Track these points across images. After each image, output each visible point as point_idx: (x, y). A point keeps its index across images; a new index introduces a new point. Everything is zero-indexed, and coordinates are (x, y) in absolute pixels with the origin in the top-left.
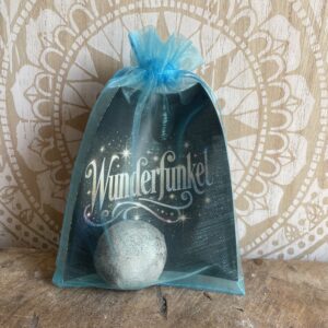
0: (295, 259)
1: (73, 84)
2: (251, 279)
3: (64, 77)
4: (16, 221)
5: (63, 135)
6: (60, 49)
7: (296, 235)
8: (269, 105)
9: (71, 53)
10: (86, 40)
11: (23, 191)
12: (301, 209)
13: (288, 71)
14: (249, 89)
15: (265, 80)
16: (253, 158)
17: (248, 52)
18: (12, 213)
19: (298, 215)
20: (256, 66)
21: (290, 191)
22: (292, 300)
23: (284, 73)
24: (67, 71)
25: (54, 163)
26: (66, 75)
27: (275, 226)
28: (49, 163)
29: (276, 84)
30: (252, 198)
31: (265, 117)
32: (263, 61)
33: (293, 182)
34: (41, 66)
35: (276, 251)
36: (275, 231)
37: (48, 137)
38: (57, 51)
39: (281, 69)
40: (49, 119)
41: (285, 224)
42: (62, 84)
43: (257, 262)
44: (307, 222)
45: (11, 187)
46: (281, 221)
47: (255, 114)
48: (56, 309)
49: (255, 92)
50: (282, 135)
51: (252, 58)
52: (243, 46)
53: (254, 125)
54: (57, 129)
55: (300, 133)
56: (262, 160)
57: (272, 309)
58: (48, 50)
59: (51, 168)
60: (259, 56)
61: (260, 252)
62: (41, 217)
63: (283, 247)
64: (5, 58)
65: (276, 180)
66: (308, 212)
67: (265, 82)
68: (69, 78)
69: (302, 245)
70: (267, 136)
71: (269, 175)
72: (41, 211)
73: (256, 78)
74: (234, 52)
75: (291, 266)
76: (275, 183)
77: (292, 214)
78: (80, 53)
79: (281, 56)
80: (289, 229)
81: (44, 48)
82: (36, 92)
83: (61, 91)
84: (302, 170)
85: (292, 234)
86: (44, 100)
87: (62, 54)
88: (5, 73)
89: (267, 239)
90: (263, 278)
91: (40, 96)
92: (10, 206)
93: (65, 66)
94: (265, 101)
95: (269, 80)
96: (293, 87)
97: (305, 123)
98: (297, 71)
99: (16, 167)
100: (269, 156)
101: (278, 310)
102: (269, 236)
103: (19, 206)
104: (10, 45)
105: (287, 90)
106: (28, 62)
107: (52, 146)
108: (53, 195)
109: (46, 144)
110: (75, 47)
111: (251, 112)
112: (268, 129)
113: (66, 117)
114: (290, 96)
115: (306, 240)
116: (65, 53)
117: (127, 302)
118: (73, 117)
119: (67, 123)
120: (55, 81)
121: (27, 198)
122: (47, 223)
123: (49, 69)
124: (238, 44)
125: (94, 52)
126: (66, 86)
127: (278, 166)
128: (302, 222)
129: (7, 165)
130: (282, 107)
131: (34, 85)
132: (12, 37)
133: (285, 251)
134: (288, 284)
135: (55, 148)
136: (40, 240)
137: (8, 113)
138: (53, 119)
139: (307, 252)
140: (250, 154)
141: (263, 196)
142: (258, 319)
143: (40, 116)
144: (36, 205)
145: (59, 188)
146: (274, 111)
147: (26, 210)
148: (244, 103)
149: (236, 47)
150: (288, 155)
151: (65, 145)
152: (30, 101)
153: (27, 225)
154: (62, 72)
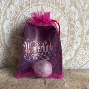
0: (78, 69)
1: (19, 25)
2: (67, 74)
4: (5, 61)
5: (17, 38)
6: (15, 15)
7: (78, 62)
8: (70, 29)
9: (18, 17)
10: (23, 13)
11: (7, 53)
12: (79, 56)
13: (75, 20)
16: (67, 43)
17: (65, 15)
19: (79, 57)
20: (67, 19)
21: (77, 51)
23: (75, 21)
24: (18, 21)
25: (15, 45)
26: (17, 22)
27: (73, 60)
28: (13, 45)
29: (72, 24)
30: (67, 53)
31: (70, 32)
32: (69, 18)
33: (77, 49)
34: (11, 20)
35: (73, 67)
36: (73, 62)
37: (13, 39)
38: (15, 16)
39: (74, 20)
40: (13, 34)
41: (75, 60)
42: (16, 25)
43: (68, 70)
44: (81, 59)
45: (3, 52)
46: (74, 59)
47: (67, 31)
49: (67, 26)
50: (74, 37)
51: (66, 17)
52: (64, 14)
53: (67, 34)
54: (15, 37)
55: (79, 36)
56: (69, 44)
57: (72, 82)
59: (14, 47)
60: (68, 16)
61: (69, 67)
62: (12, 59)
64: (1, 18)
65: (73, 48)
66: (81, 57)
67: (70, 23)
69: (80, 65)
70: (70, 37)
71: (71, 47)
72: (11, 58)
73: (67, 22)
74: (61, 16)
75: (77, 70)
77: (77, 57)
78: (21, 16)
79: (74, 17)
80: (76, 61)
81: (11, 15)
83: (16, 27)
84: (79, 46)
85: (77, 62)
86: (12, 29)
88: (1, 22)
89: (71, 64)
90: (70, 74)
91: (10, 28)
92: (3, 57)
94: (70, 28)
96: (77, 24)
97: (80, 34)
98: (78, 20)
99: (5, 47)
100: (71, 42)
101: (74, 82)
102: (71, 63)
103: (5, 57)
104: (2, 15)
105: (75, 25)
106: (7, 19)
107: (14, 41)
108: (14, 54)
112: (70, 35)
113: (18, 33)
114: (76, 27)
116: (17, 16)
119: (18, 35)
120: (14, 24)
121: (8, 55)
122: (13, 61)
123: (13, 21)
125: (24, 16)
127: (73, 45)
128: (80, 59)
129: (2, 46)
130: (74, 30)
131: (9, 25)
132: (3, 13)
133: (75, 67)
134: (76, 75)
135: (15, 42)
137: (2, 32)
138: (14, 34)
139: (81, 67)
140: (66, 42)
141: (70, 53)
142: (69, 85)
143: (11, 33)
144: (10, 56)
145: (16, 52)
146: (72, 31)
147: (8, 58)
148: (64, 29)
149: (62, 14)
150: (76, 42)
151: (18, 41)
152: (8, 29)
153: (8, 62)
154: (16, 22)
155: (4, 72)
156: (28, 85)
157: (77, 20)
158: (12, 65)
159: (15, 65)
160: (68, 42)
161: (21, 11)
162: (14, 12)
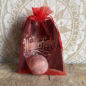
1: (21, 19)
2: (70, 69)
4: (6, 56)
5: (18, 33)
7: (81, 57)
9: (20, 10)
10: (24, 6)
11: (8, 48)
16: (70, 38)
17: (69, 9)
18: (6, 54)
19: (82, 52)
20: (71, 13)
21: (80, 46)
22: (82, 75)
25: (16, 40)
26: (19, 16)
27: (75, 55)
30: (70, 48)
31: (73, 26)
34: (12, 14)
35: (76, 61)
36: (75, 56)
37: (15, 33)
38: (16, 9)
39: (78, 13)
40: (14, 28)
41: (78, 54)
42: (18, 19)
43: (71, 64)
44: (84, 54)
45: (5, 47)
46: (77, 53)
47: (71, 26)
49: (71, 20)
50: (78, 31)
51: (70, 11)
52: (68, 7)
53: (70, 29)
54: (17, 31)
55: (82, 30)
56: (72, 38)
58: (14, 9)
59: (15, 42)
60: (72, 10)
61: (71, 62)
62: (13, 55)
64: (2, 12)
67: (74, 17)
70: (74, 32)
71: (74, 42)
72: (13, 53)
73: (71, 16)
74: (65, 9)
75: (80, 65)
76: (75, 44)
77: (80, 52)
79: (78, 10)
80: (79, 56)
81: (12, 8)
82: (10, 21)
83: (18, 21)
84: (83, 40)
85: (80, 57)
86: (13, 23)
87: (17, 10)
88: (2, 16)
89: (73, 58)
90: (74, 69)
91: (12, 22)
92: (4, 52)
94: (73, 22)
95: (75, 16)
96: (81, 18)
97: (84, 28)
98: (82, 14)
99: (6, 42)
100: (74, 37)
102: (74, 58)
103: (7, 52)
104: (3, 8)
107: (15, 36)
108: (16, 49)
110: (21, 8)
112: (74, 30)
114: (80, 21)
116: (19, 10)
119: (19, 29)
121: (9, 50)
122: (15, 56)
125: (26, 9)
127: (76, 39)
128: (82, 54)
129: (3, 41)
130: (78, 24)
131: (10, 19)
132: (3, 6)
134: (80, 70)
137: (3, 27)
138: (16, 28)
140: (69, 36)
141: (73, 47)
146: (76, 25)
147: (9, 53)
149: (65, 7)
150: (79, 36)
151: (19, 35)
153: (9, 57)
155: (7, 67)
160: (71, 37)
161: (23, 4)
162: (15, 5)
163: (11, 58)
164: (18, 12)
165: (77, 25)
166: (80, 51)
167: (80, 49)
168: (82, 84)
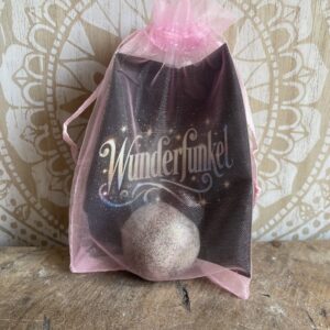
0: (310, 239)
1: (67, 64)
2: (272, 262)
3: (57, 56)
4: (10, 219)
5: (59, 122)
6: (50, 25)
7: (310, 214)
8: (280, 78)
9: (63, 29)
10: (79, 14)
11: (17, 186)
12: (316, 187)
13: (299, 39)
14: (258, 61)
15: (276, 50)
16: (265, 136)
17: (257, 20)
18: (6, 210)
19: (313, 192)
20: (266, 35)
21: (304, 168)
22: (319, 281)
23: (296, 42)
24: (59, 50)
25: (50, 153)
26: (58, 54)
27: (289, 206)
28: (45, 153)
29: (287, 54)
30: (265, 178)
31: (277, 90)
32: (272, 29)
33: (307, 158)
34: (30, 45)
35: (290, 232)
36: (289, 211)
37: (43, 124)
38: (47, 28)
39: (292, 37)
40: (41, 104)
41: (299, 203)
42: (55, 64)
44: (322, 199)
45: (4, 181)
46: (295, 200)
47: (266, 87)
48: (68, 310)
49: (265, 64)
50: (294, 109)
51: (262, 27)
52: (251, 14)
53: (265, 100)
54: (51, 115)
55: (313, 105)
56: (275, 138)
57: (299, 293)
58: (37, 27)
59: (46, 158)
60: (269, 24)
61: (274, 234)
62: (38, 212)
63: (298, 227)
65: (290, 157)
66: (323, 189)
67: (276, 53)
68: (62, 57)
69: (317, 224)
70: (279, 111)
71: (281, 153)
72: (39, 206)
73: (266, 48)
75: (311, 245)
76: (288, 161)
77: (306, 193)
78: (73, 29)
79: (292, 24)
80: (303, 208)
81: (33, 24)
82: (25, 75)
83: (54, 73)
84: (316, 146)
85: (307, 213)
86: (36, 84)
87: (53, 31)
89: (281, 220)
90: (285, 261)
91: (31, 79)
93: (57, 44)
94: (276, 73)
95: (280, 50)
96: (305, 57)
97: (319, 95)
98: (310, 39)
100: (281, 132)
101: (306, 293)
102: (283, 217)
103: (13, 202)
105: (299, 60)
106: (15, 41)
107: (47, 134)
108: (50, 188)
109: (40, 133)
110: (67, 22)
111: (262, 85)
112: (280, 103)
113: (61, 101)
114: (303, 67)
115: (321, 218)
116: (56, 29)
117: (144, 296)
118: (68, 100)
119: (61, 107)
120: (47, 61)
121: (22, 192)
122: (46, 218)
123: (40, 48)
124: (245, 12)
125: (88, 26)
126: (59, 66)
127: (291, 142)
128: (317, 200)
130: (294, 78)
131: (23, 67)
133: (299, 232)
134: (311, 264)
135: (51, 136)
136: (39, 237)
138: (46, 104)
139: (323, 231)
140: (262, 131)
141: (277, 176)
142: (286, 303)
143: (32, 101)
144: (32, 200)
145: (57, 179)
146: (286, 84)
147: (22, 206)
148: (253, 77)
149: (242, 15)
150: (301, 130)
152: (20, 86)
153: (23, 222)
154: (54, 51)
155: (12, 263)
156: (115, 314)
157: (306, 36)
158: (42, 234)
159: (55, 235)
160: (271, 133)
161: (73, 6)
162: (43, 11)
163: (29, 226)
164: (54, 37)
165: (292, 84)
166: (308, 190)
167: (305, 180)
168: (320, 317)
